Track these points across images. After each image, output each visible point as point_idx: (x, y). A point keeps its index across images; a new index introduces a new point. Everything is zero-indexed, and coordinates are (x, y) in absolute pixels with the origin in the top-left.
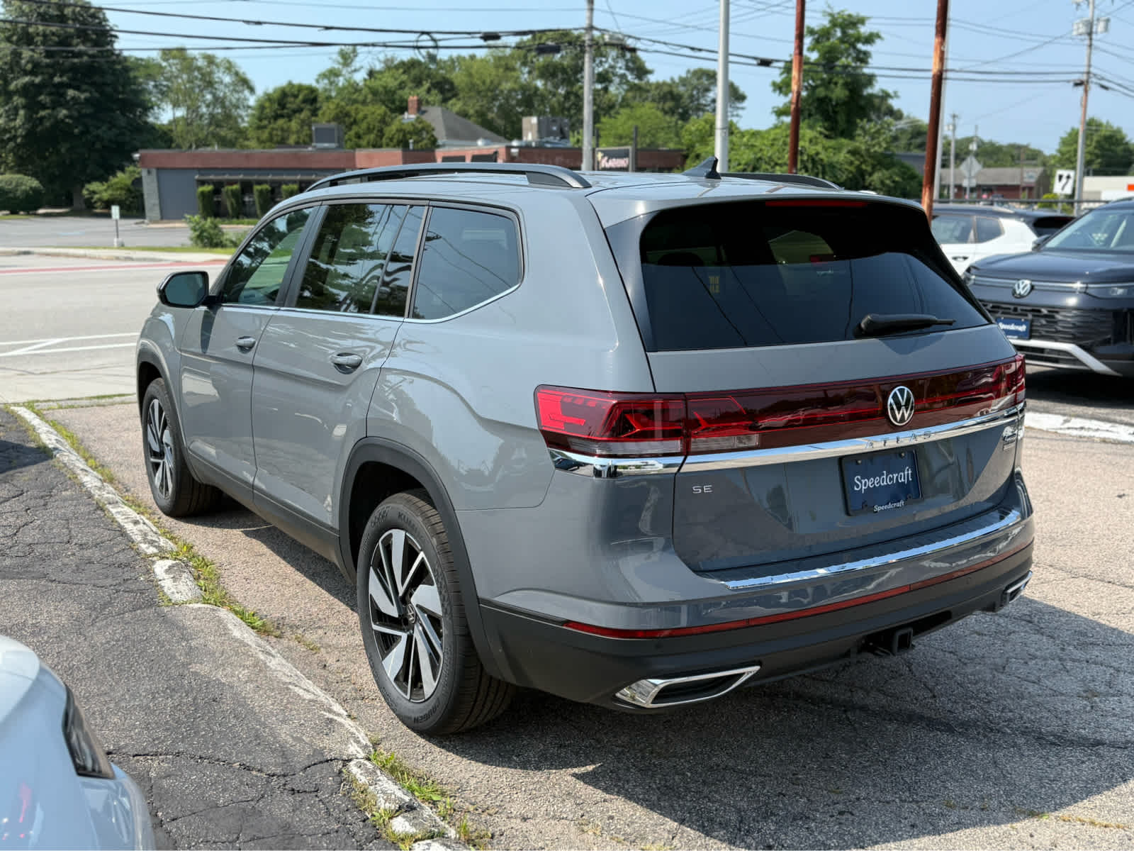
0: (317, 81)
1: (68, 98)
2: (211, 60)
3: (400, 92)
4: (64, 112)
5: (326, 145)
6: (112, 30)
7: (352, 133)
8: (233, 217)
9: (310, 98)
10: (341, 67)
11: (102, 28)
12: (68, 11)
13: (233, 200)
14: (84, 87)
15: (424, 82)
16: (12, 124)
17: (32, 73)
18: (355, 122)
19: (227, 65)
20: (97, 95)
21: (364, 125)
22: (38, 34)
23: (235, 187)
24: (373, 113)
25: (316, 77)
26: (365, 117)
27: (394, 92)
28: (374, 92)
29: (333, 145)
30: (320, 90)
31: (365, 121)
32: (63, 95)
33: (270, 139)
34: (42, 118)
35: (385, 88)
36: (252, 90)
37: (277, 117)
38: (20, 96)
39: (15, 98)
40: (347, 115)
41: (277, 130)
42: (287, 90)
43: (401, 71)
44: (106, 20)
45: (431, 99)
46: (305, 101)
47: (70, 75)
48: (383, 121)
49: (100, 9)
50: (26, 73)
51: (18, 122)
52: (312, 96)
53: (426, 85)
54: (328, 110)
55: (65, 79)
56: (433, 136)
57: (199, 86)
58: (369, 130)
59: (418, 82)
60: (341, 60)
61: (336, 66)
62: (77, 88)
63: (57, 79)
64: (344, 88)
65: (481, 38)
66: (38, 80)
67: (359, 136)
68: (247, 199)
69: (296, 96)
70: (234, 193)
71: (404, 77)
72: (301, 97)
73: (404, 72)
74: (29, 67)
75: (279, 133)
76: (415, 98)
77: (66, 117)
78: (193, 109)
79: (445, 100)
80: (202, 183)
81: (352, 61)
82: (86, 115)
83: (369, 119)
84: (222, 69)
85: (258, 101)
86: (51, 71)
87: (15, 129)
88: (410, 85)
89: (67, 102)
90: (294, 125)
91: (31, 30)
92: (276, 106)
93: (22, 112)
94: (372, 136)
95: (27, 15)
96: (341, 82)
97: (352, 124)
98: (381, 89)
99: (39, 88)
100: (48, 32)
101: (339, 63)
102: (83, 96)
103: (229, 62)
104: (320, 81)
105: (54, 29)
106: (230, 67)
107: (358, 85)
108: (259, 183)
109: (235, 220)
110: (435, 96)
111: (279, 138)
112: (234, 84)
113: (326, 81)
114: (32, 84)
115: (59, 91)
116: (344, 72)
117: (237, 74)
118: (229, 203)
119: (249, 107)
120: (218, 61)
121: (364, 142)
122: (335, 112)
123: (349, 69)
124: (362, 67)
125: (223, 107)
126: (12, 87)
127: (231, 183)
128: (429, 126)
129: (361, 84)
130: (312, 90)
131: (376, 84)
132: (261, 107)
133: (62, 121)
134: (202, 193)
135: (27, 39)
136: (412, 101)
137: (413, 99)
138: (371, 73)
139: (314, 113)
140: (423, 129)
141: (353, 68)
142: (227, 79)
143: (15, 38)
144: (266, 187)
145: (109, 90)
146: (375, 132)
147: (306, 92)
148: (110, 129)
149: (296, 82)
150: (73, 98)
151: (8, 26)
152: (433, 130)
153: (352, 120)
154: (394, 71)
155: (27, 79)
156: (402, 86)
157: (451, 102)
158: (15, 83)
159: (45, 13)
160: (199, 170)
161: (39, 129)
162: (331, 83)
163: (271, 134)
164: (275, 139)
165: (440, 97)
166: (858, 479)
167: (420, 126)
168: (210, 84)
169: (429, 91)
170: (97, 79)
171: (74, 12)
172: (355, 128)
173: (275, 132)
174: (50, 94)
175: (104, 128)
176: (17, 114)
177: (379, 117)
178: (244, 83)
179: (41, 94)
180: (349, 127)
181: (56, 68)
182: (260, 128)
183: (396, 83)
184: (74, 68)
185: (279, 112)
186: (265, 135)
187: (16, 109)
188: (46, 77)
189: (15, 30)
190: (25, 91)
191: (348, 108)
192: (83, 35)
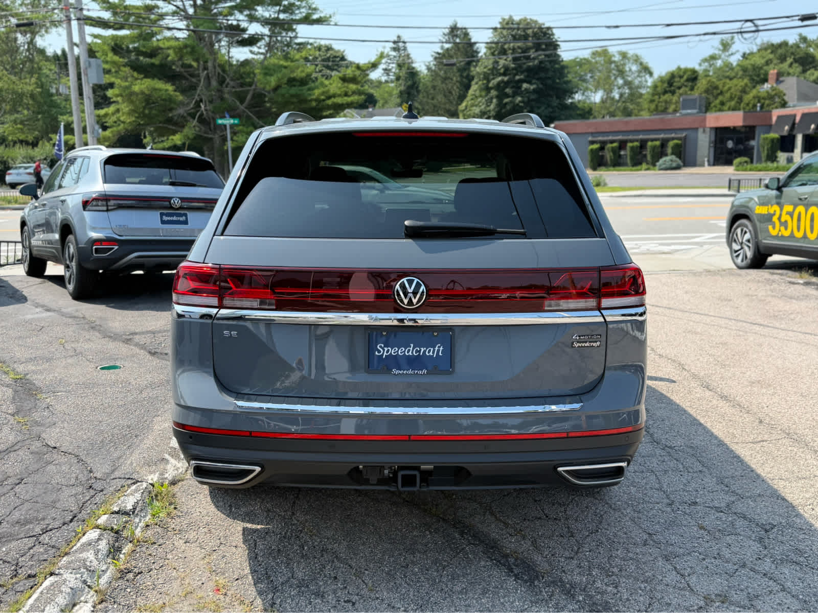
0: (700, 65)
1: (523, 89)
2: (624, 55)
3: (765, 68)
4: (519, 99)
5: (689, 111)
6: (557, 41)
7: (718, 101)
8: (610, 166)
9: (693, 77)
10: (720, 52)
11: (550, 41)
12: (530, 32)
13: (611, 154)
14: (534, 81)
15: (788, 59)
16: (488, 109)
17: (504, 74)
18: (721, 93)
19: (635, 58)
20: (541, 86)
21: (728, 95)
22: (510, 49)
23: (615, 145)
24: (736, 85)
25: (699, 61)
26: (730, 89)
27: (761, 68)
28: (745, 70)
29: (695, 111)
30: (701, 72)
31: (729, 92)
32: (520, 88)
33: (656, 109)
34: (506, 104)
35: (753, 66)
36: (651, 74)
37: (665, 92)
38: (496, 90)
39: (492, 91)
40: (716, 88)
41: (661, 102)
42: (675, 73)
43: (769, 51)
44: (553, 34)
45: (791, 71)
46: (688, 80)
47: (526, 74)
48: (744, 91)
49: (549, 28)
50: (501, 75)
51: (492, 107)
52: (693, 76)
53: (789, 60)
54: (702, 84)
55: (522, 77)
56: (783, 100)
57: (614, 75)
58: (731, 99)
59: (783, 59)
60: (721, 47)
61: (717, 52)
62: (530, 82)
63: (517, 78)
64: (720, 69)
65: (799, 20)
66: (506, 79)
67: (722, 103)
68: (622, 153)
69: (681, 77)
70: (613, 150)
71: (771, 56)
72: (685, 77)
73: (772, 52)
74: (502, 71)
75: (663, 104)
76: (776, 71)
77: (520, 102)
78: (609, 91)
79: (804, 71)
80: (592, 143)
81: (730, 47)
82: (533, 100)
83: (732, 90)
84: (631, 61)
85: (654, 82)
86: (514, 72)
87: (489, 111)
88: (775, 61)
89: (522, 92)
90: (675, 98)
91: (506, 46)
92: (666, 85)
93: (495, 101)
94: (733, 103)
95: (505, 37)
96: (719, 63)
97: (719, 94)
98: (749, 67)
99: (507, 84)
100: (516, 47)
101: (720, 50)
102: (532, 87)
103: (637, 56)
104: (703, 64)
105: (519, 44)
106: (637, 59)
107: (732, 65)
108: (632, 141)
109: (612, 168)
110: (797, 68)
111: (663, 108)
112: (640, 72)
113: (706, 64)
114: (502, 81)
115: (517, 85)
116: (723, 56)
117: (641, 64)
118: (608, 155)
119: (648, 87)
120: (629, 56)
121: (726, 108)
122: (706, 86)
123: (727, 54)
124: (738, 51)
125: (630, 88)
126: (491, 85)
127: (612, 142)
128: (782, 92)
129: (735, 64)
130: (694, 71)
131: (747, 63)
132: (655, 87)
133: (518, 105)
134: (592, 150)
135: (504, 52)
136: (772, 74)
137: (773, 72)
138: (744, 56)
139: (692, 89)
140: (776, 94)
141: (730, 53)
142: (634, 68)
143: (496, 53)
144: (636, 144)
145: (549, 82)
146: (736, 99)
147: (689, 73)
148: (546, 108)
149: (683, 66)
150: (526, 89)
151: (494, 45)
152: (784, 95)
153: (719, 91)
154: (763, 51)
155: (500, 79)
156: (768, 63)
157: (809, 72)
158: (493, 81)
159: (516, 34)
160: (592, 134)
161: (503, 111)
162: (711, 66)
163: (657, 106)
164: (660, 108)
165: (800, 69)
166: (380, 347)
167: (773, 93)
168: (621, 73)
169: (791, 65)
170: (542, 75)
171: (533, 32)
172: (720, 98)
173: (660, 104)
174: (512, 87)
175: (543, 108)
176: (491, 102)
177: (740, 88)
178: (646, 70)
179: (507, 87)
180: (716, 97)
181: (518, 70)
182: (652, 101)
183: (763, 61)
184: (529, 70)
185: (667, 89)
186: (653, 106)
187: (492, 98)
188: (512, 76)
189: (497, 47)
190: (498, 87)
191: (718, 83)
192: (537, 47)
